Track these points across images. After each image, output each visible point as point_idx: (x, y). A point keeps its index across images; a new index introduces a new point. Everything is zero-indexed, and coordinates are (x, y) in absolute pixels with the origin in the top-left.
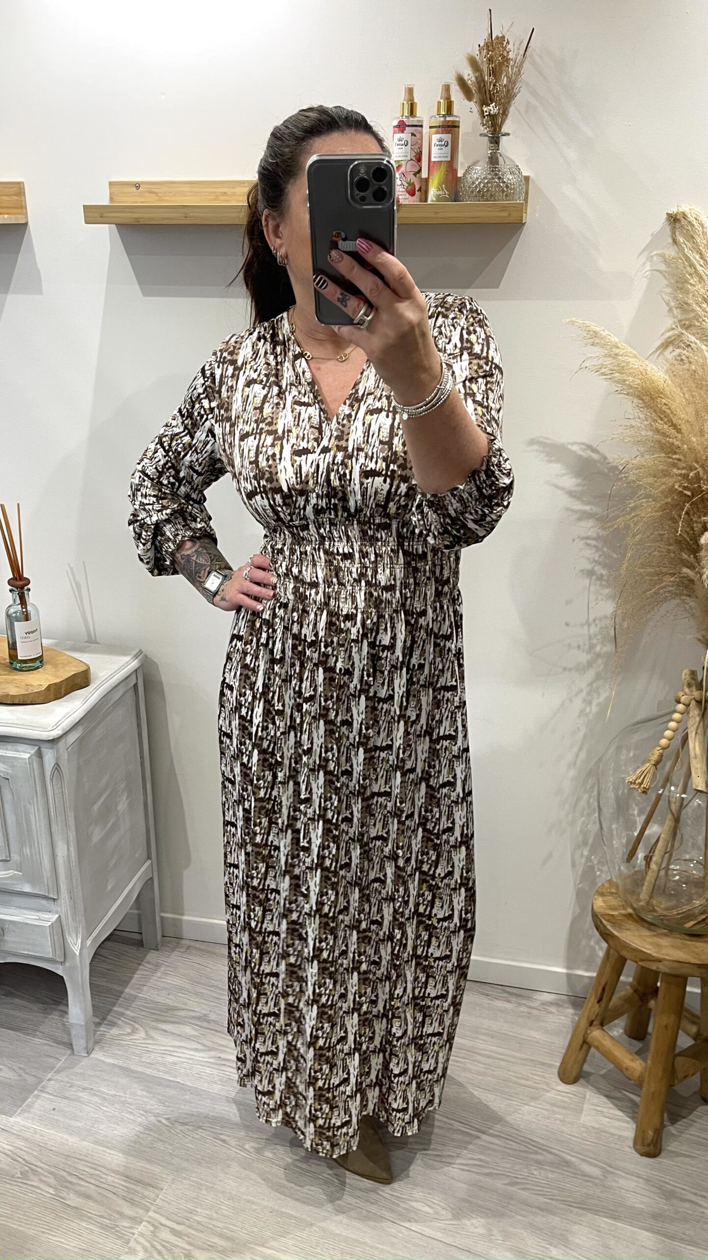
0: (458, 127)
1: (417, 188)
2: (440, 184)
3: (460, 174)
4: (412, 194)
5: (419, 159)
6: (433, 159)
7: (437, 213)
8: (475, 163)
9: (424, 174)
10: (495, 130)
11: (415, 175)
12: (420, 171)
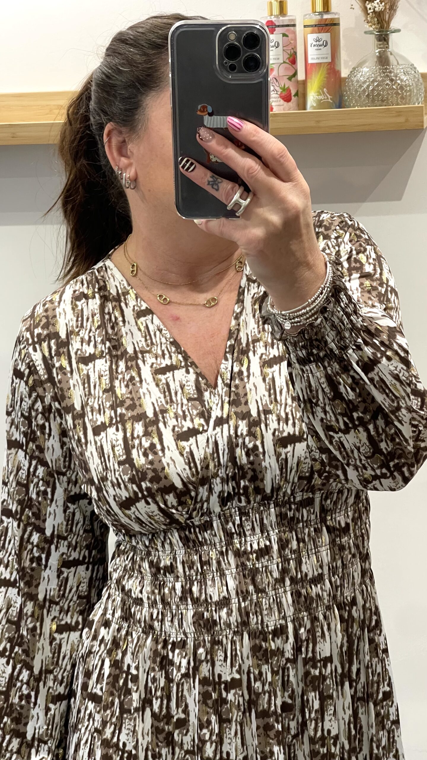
0: (338, 24)
1: (293, 92)
2: (321, 88)
3: (344, 73)
4: (287, 98)
5: (293, 61)
6: (310, 61)
7: (318, 122)
8: (361, 65)
9: (301, 76)
10: (382, 27)
11: (290, 79)
12: (295, 74)
